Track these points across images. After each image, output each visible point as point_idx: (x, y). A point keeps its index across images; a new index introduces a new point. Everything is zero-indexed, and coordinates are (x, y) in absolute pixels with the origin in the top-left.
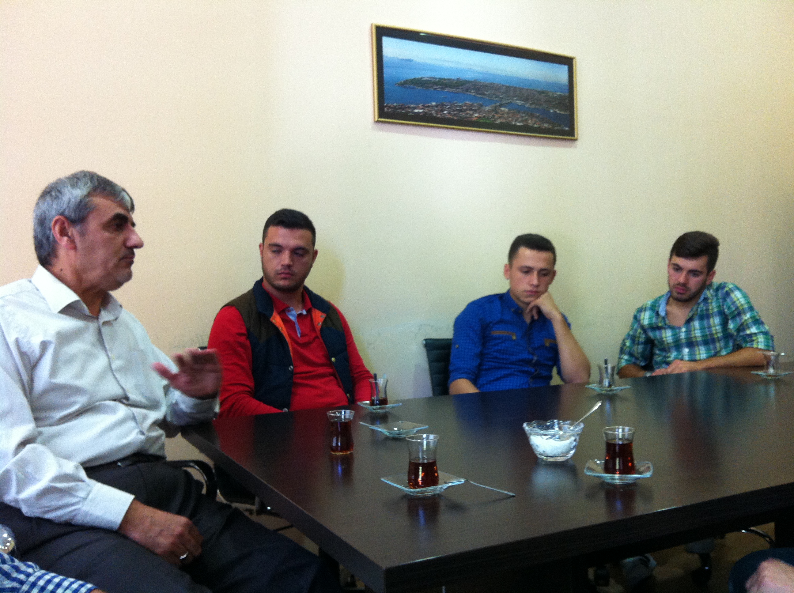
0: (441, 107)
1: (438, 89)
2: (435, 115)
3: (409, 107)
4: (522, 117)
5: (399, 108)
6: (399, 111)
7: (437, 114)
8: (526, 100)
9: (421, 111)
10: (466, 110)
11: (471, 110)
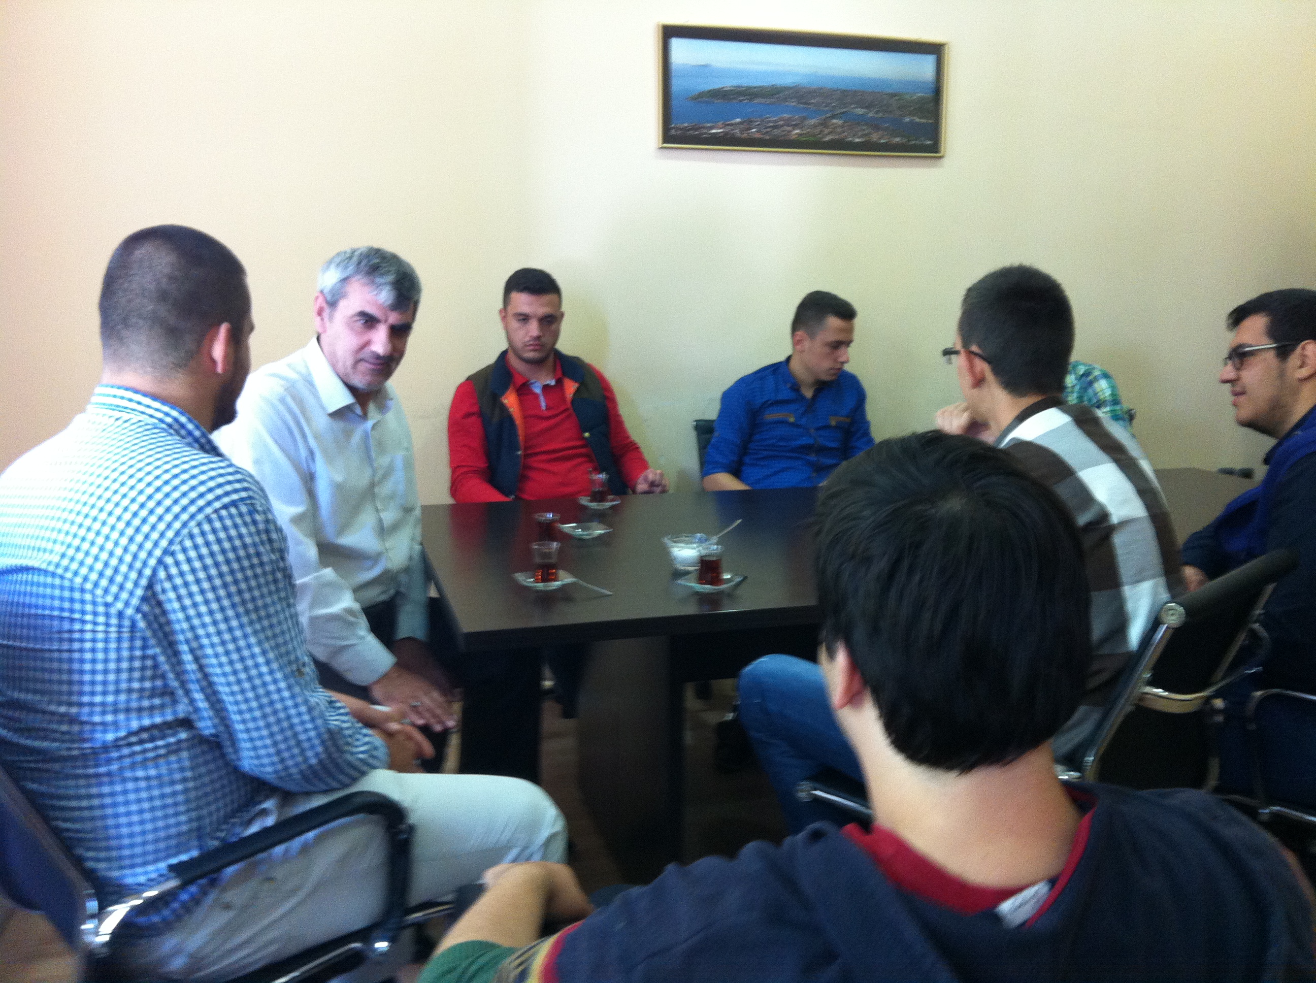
0: (748, 123)
1: (744, 100)
2: (738, 135)
3: (704, 127)
4: (863, 130)
5: (691, 130)
7: (742, 134)
8: (869, 107)
9: (720, 131)
10: (782, 126)
11: (788, 126)
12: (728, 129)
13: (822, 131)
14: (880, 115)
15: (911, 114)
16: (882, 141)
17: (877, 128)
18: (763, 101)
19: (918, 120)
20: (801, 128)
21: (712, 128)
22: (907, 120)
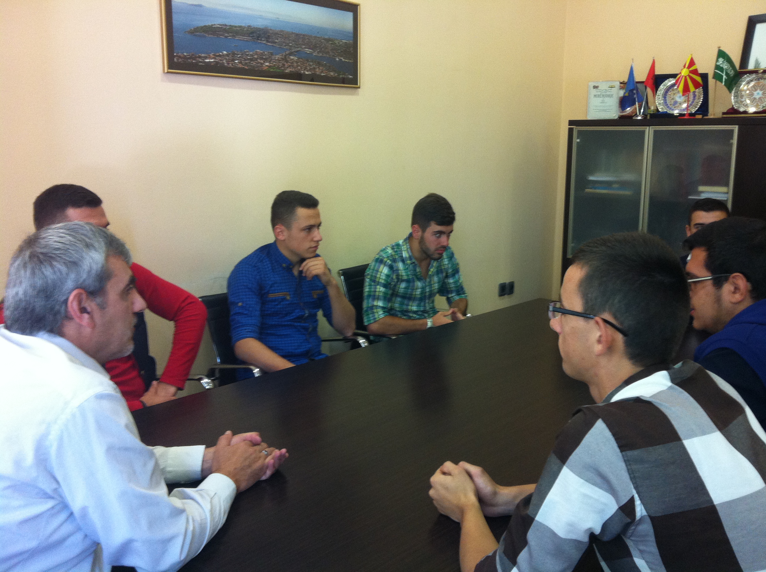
0: (232, 56)
1: (228, 36)
2: (226, 64)
3: (200, 57)
4: (310, 65)
5: (189, 58)
6: (190, 61)
7: (229, 64)
8: (314, 48)
9: (212, 60)
10: (256, 59)
11: (261, 59)
12: (218, 59)
13: (284, 65)
14: (321, 55)
15: (339, 55)
16: (322, 74)
17: (319, 64)
18: (241, 38)
19: (343, 60)
20: (270, 62)
21: (206, 58)
22: (337, 59)
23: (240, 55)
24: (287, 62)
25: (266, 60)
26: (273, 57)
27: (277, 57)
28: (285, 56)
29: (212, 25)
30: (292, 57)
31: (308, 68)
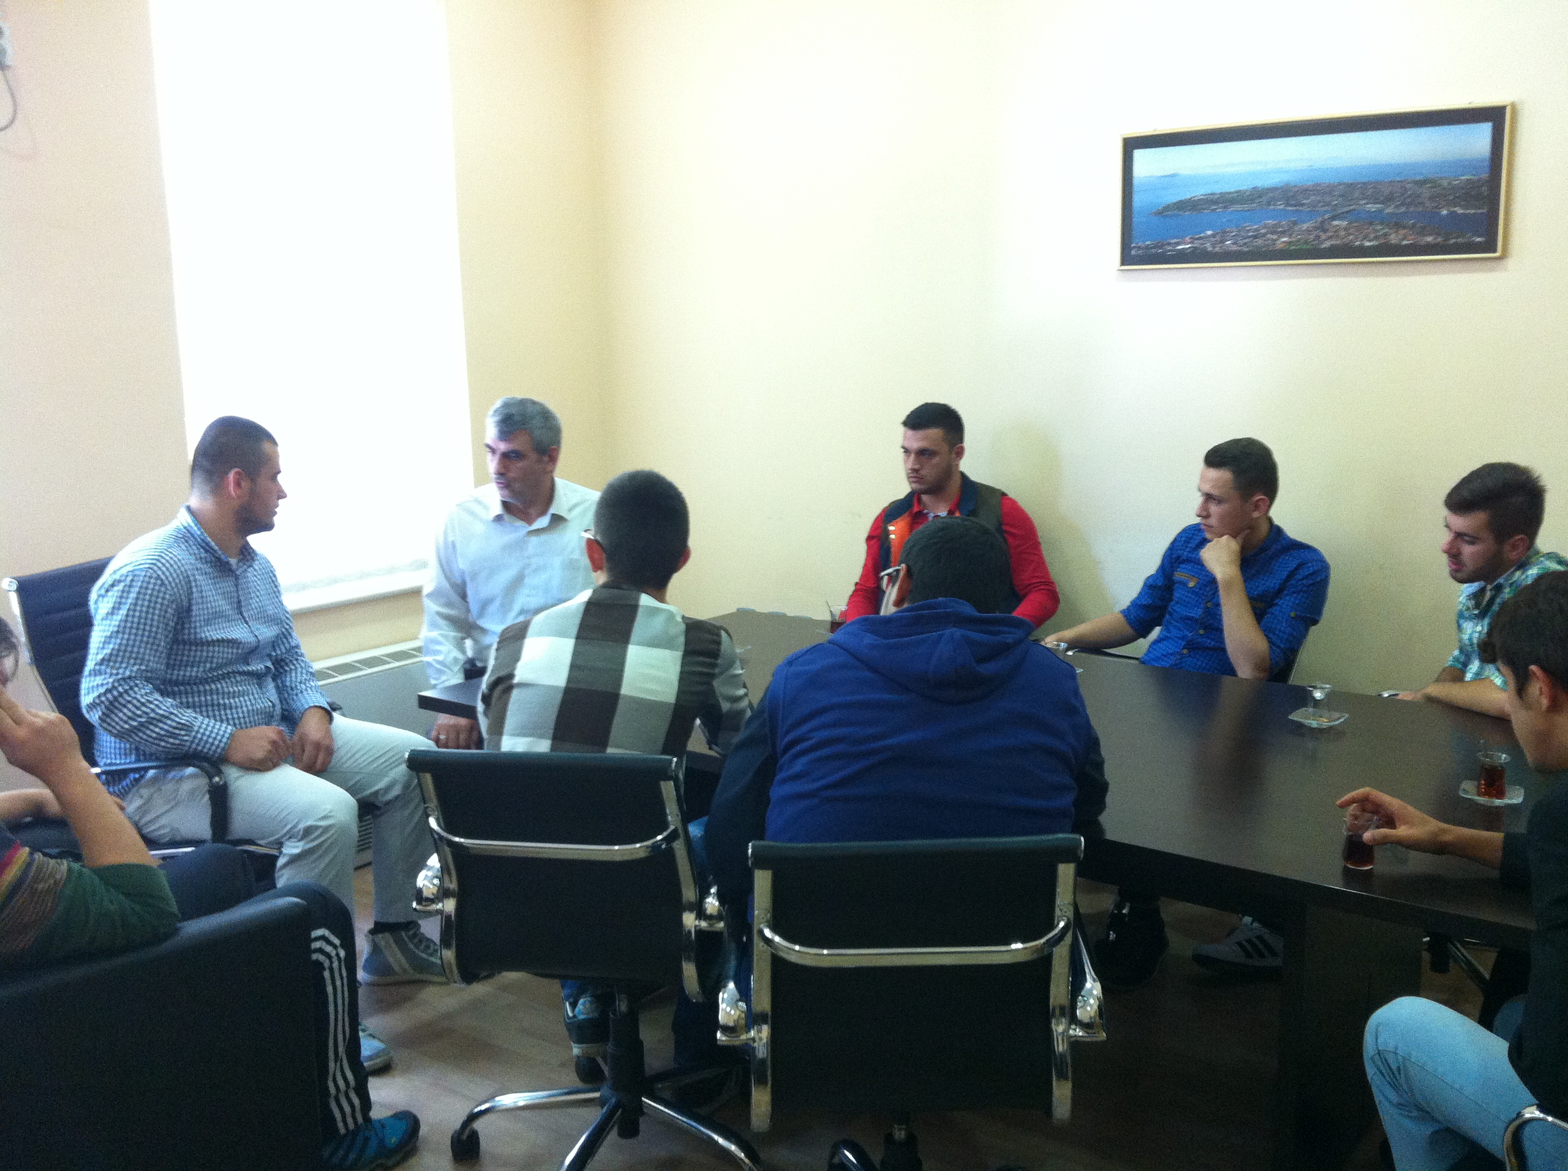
0: (1223, 235)
1: (1217, 209)
2: (1210, 249)
3: (1169, 244)
4: (1378, 231)
5: (1151, 248)
6: (1153, 251)
7: (1215, 248)
8: (1389, 199)
9: (1188, 246)
10: (1264, 235)
11: (1273, 233)
12: (1197, 244)
13: (1318, 237)
14: (1403, 209)
15: (1449, 204)
16: (1405, 242)
17: (1398, 226)
18: (1238, 207)
19: (1460, 211)
20: (1290, 236)
21: (1178, 244)
22: (1445, 212)
23: (1233, 234)
24: (1325, 231)
25: (1283, 233)
26: (1296, 228)
27: (1305, 226)
28: (1322, 222)
29: (1192, 198)
30: (1336, 223)
31: (1372, 236)
